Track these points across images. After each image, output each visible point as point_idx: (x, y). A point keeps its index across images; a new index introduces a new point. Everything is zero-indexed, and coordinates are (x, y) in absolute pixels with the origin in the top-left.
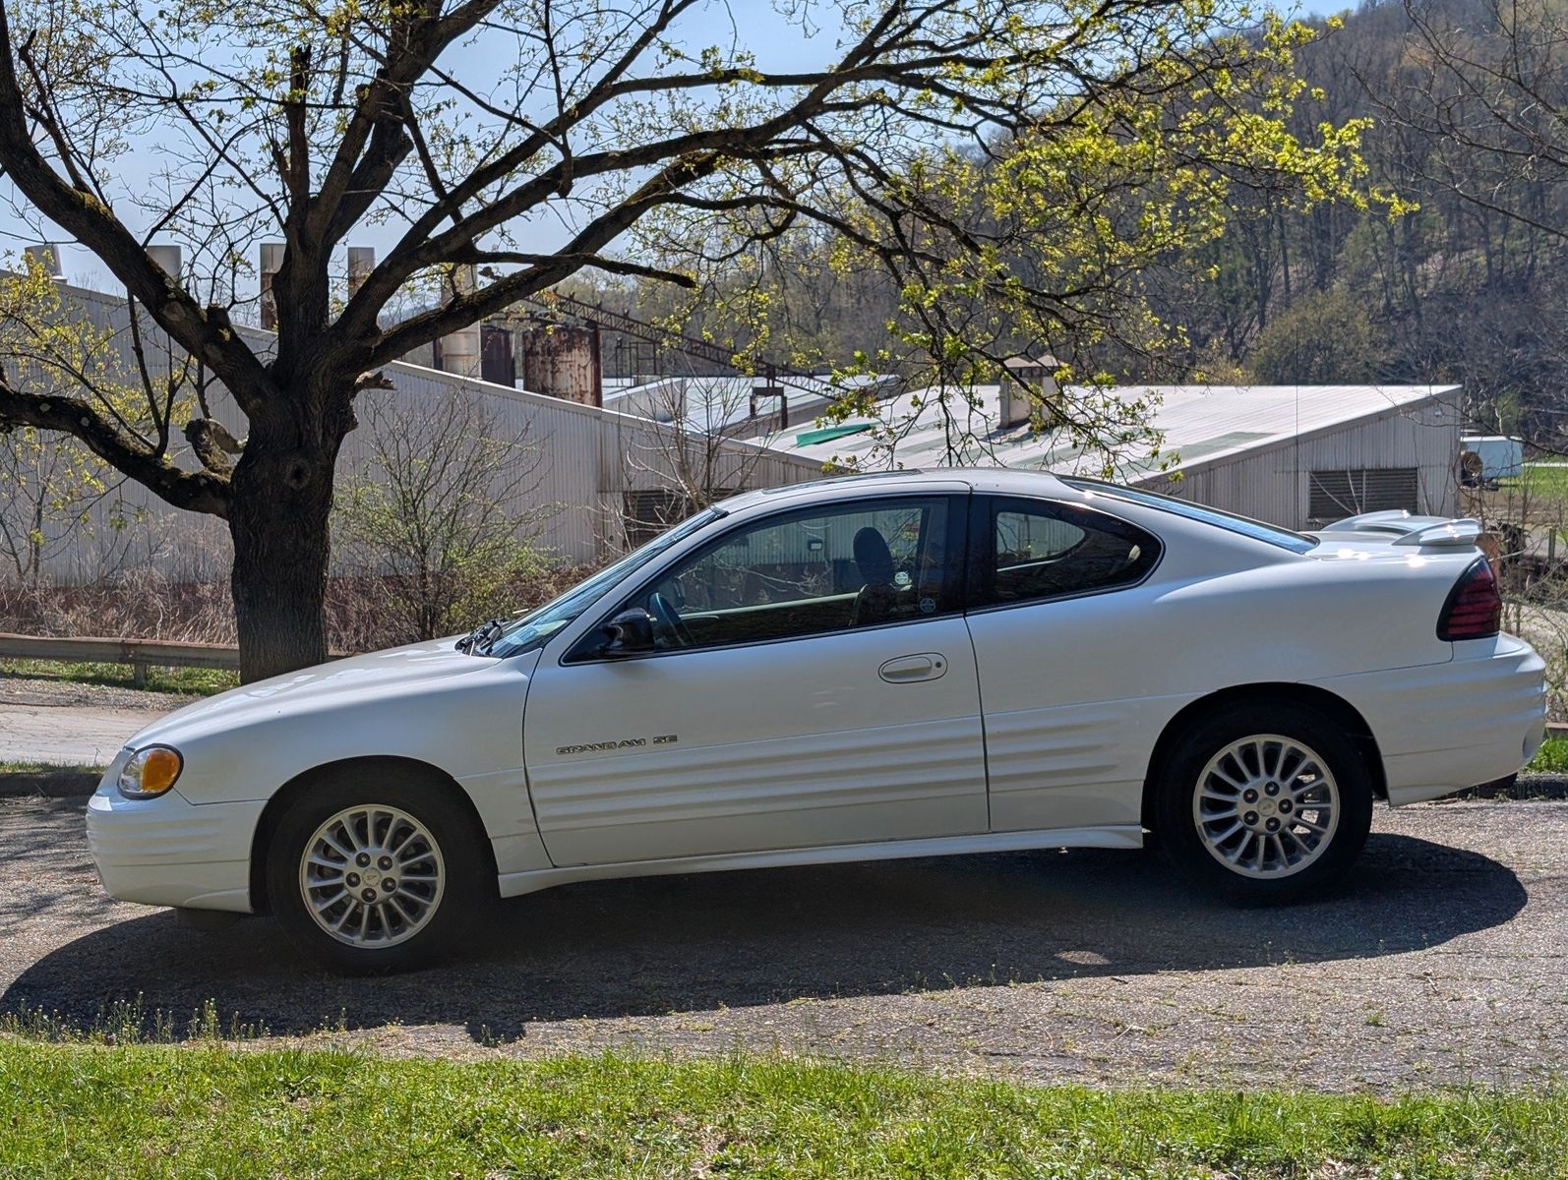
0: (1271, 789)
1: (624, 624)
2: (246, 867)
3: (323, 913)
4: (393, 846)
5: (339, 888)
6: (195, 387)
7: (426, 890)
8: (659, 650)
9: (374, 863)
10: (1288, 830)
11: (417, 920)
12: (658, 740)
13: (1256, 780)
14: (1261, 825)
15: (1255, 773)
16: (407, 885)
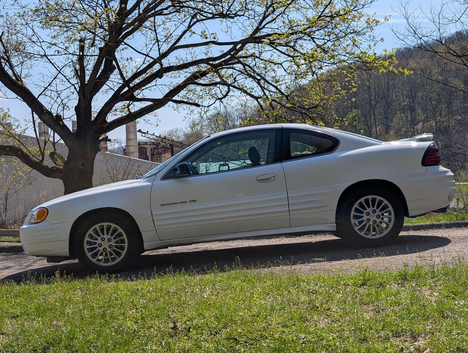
0: (374, 212)
1: (180, 166)
2: (68, 241)
3: (91, 256)
4: (112, 235)
5: (96, 248)
6: (52, 144)
7: (122, 248)
8: (190, 175)
9: (106, 240)
10: (379, 224)
11: (119, 257)
12: (190, 201)
13: (369, 209)
14: (371, 223)
15: (369, 207)
16: (116, 247)
